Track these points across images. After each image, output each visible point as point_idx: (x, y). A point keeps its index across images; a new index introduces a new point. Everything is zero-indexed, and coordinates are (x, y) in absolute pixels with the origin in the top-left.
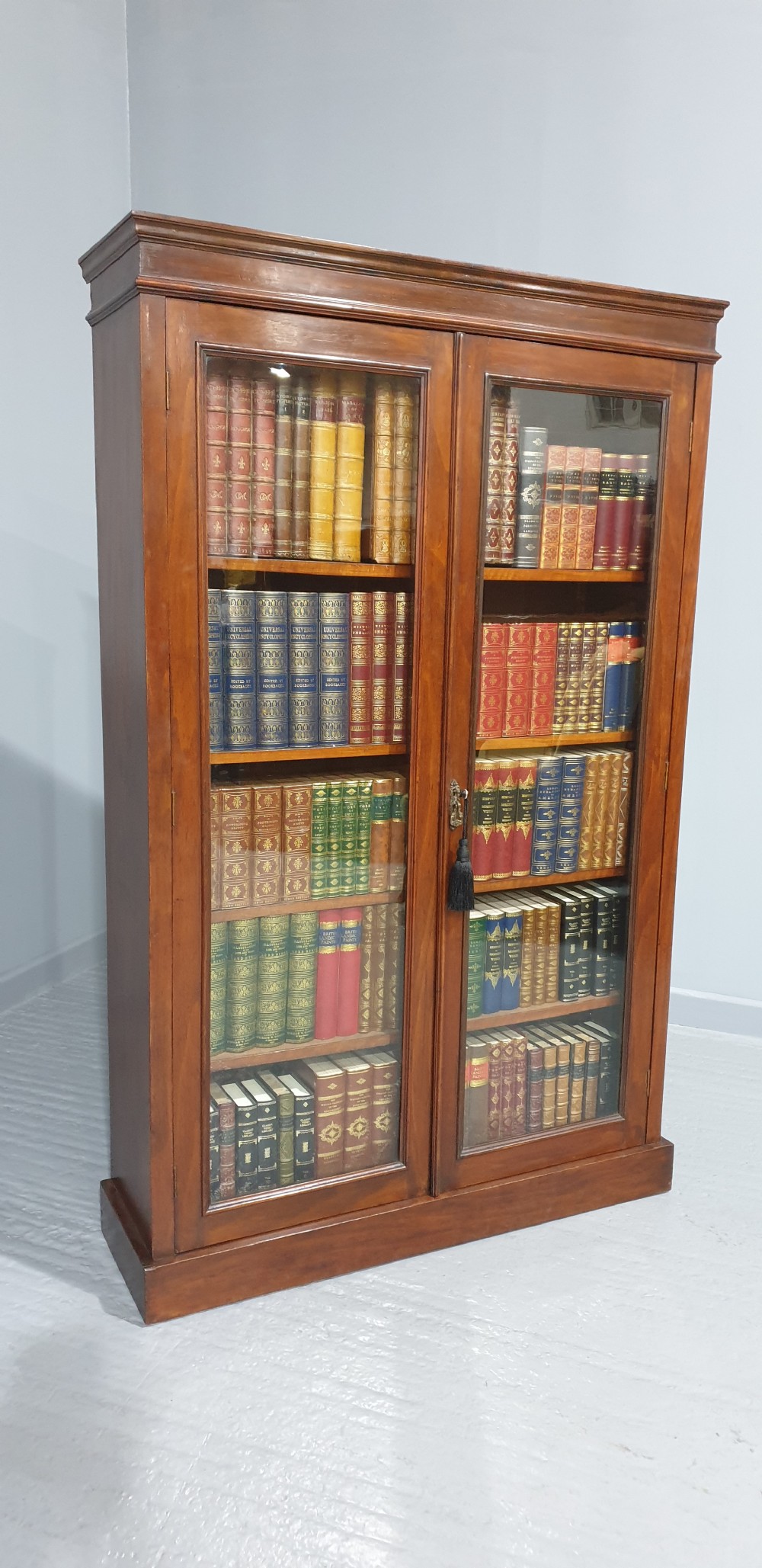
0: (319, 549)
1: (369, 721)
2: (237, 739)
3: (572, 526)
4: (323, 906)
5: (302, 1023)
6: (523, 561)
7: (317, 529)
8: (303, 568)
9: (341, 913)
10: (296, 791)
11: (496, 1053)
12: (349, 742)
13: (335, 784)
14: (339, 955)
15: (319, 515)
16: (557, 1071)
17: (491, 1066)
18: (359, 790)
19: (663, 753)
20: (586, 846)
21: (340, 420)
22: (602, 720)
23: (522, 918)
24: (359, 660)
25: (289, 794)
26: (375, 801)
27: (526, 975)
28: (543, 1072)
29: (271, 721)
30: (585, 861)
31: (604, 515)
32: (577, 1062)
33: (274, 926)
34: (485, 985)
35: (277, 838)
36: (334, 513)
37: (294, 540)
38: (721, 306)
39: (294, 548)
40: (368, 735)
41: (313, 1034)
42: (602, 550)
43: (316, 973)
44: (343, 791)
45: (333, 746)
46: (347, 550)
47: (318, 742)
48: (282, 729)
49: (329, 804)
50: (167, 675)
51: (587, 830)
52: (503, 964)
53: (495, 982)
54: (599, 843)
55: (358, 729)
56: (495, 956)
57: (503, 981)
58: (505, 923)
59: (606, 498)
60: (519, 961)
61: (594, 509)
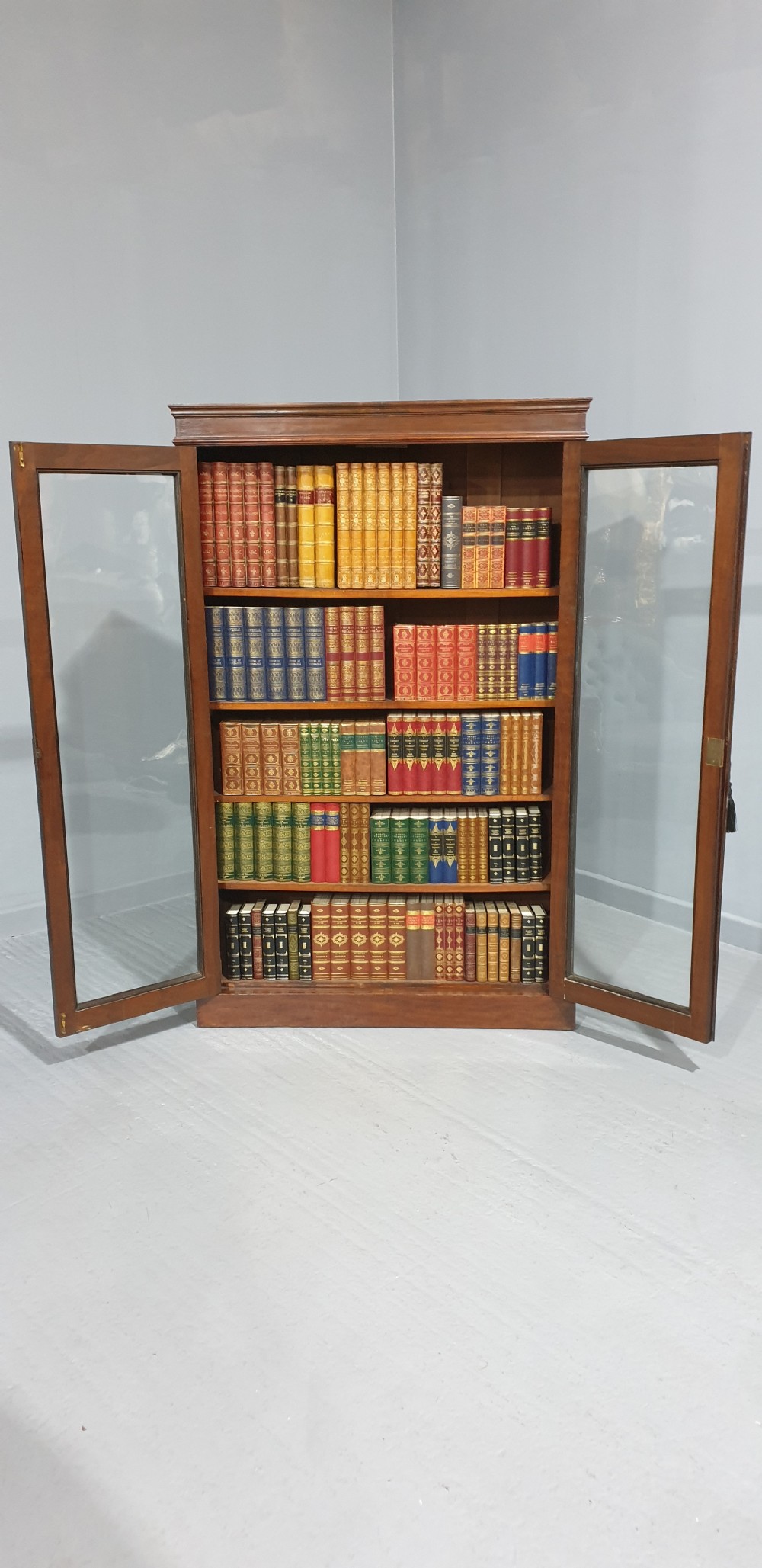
0: (307, 581)
1: (341, 688)
2: (256, 695)
3: (484, 560)
4: (314, 799)
5: (303, 870)
6: (450, 585)
7: (303, 570)
8: (301, 594)
9: (325, 805)
10: (289, 729)
11: (439, 909)
12: (326, 700)
13: (314, 725)
14: (325, 832)
15: (306, 561)
16: (487, 930)
17: (436, 918)
18: (330, 730)
20: (505, 778)
21: (316, 503)
22: (517, 691)
23: (456, 824)
24: (333, 650)
25: (282, 729)
26: (342, 738)
27: (463, 861)
28: (476, 929)
29: (277, 685)
30: (505, 789)
31: (512, 551)
32: (502, 926)
33: (283, 809)
34: (428, 864)
35: (277, 756)
36: (315, 559)
37: (290, 576)
38: (587, 401)
39: (290, 581)
40: (341, 695)
41: (310, 877)
42: (512, 576)
43: (312, 840)
44: (319, 730)
45: (317, 702)
46: (326, 581)
47: (307, 699)
48: (281, 690)
49: (320, 739)
51: (505, 767)
52: (443, 852)
53: (436, 863)
54: (515, 776)
55: (333, 692)
56: (436, 846)
57: (443, 864)
58: (443, 824)
59: (512, 539)
60: (456, 852)
61: (502, 547)
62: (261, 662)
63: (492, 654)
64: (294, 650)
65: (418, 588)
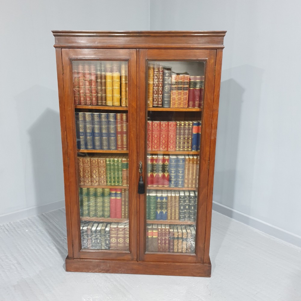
0: (109, 103)
1: (122, 145)
2: (89, 147)
3: (180, 96)
4: (111, 187)
5: (107, 214)
6: (166, 106)
7: (108, 99)
8: (106, 108)
9: (116, 190)
10: (102, 160)
11: (159, 230)
12: (117, 149)
13: (112, 159)
14: (116, 199)
15: (109, 95)
16: (178, 238)
17: (158, 233)
18: (118, 161)
19: (207, 159)
20: (186, 181)
21: (113, 72)
22: (192, 148)
23: (167, 198)
24: (119, 130)
25: (99, 160)
26: (123, 165)
27: (169, 212)
28: (174, 238)
29: (97, 143)
30: (186, 185)
31: (191, 93)
32: (184, 237)
33: (100, 190)
34: (156, 213)
35: (97, 170)
36: (113, 94)
37: (102, 101)
38: (225, 32)
39: (102, 103)
40: (122, 148)
41: (110, 216)
42: (191, 103)
43: (110, 202)
44: (114, 161)
45: (113, 150)
46: (117, 103)
47: (109, 149)
48: (99, 145)
49: (114, 164)
50: (65, 132)
51: (186, 177)
52: (161, 208)
53: (159, 212)
54: (190, 181)
55: (119, 146)
56: (159, 206)
57: (161, 213)
58: (162, 198)
59: (191, 88)
60: (166, 208)
61: (187, 91)
62: (91, 134)
63: (182, 134)
64: (104, 130)
65: (153, 107)
